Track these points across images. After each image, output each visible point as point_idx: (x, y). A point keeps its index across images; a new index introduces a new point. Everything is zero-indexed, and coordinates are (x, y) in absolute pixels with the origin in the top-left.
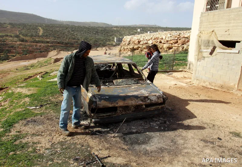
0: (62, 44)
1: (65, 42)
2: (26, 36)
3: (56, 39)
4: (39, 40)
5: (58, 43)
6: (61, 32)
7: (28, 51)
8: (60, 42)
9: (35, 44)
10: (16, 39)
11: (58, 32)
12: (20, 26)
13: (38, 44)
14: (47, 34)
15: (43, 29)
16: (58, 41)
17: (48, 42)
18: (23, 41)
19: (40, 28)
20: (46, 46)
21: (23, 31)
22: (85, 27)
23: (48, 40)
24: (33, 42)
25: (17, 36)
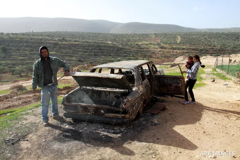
0: (197, 51)
1: (200, 48)
2: (166, 43)
3: (191, 46)
4: (176, 47)
5: (193, 50)
6: (197, 39)
7: (166, 56)
8: (195, 49)
9: (172, 50)
10: (157, 46)
11: (195, 39)
12: (162, 35)
13: (175, 51)
14: (184, 41)
15: (182, 37)
16: (194, 48)
17: (184, 49)
18: (162, 48)
19: (179, 37)
20: (181, 52)
21: (164, 40)
22: (223, 34)
23: (184, 47)
24: (171, 49)
25: (159, 44)
